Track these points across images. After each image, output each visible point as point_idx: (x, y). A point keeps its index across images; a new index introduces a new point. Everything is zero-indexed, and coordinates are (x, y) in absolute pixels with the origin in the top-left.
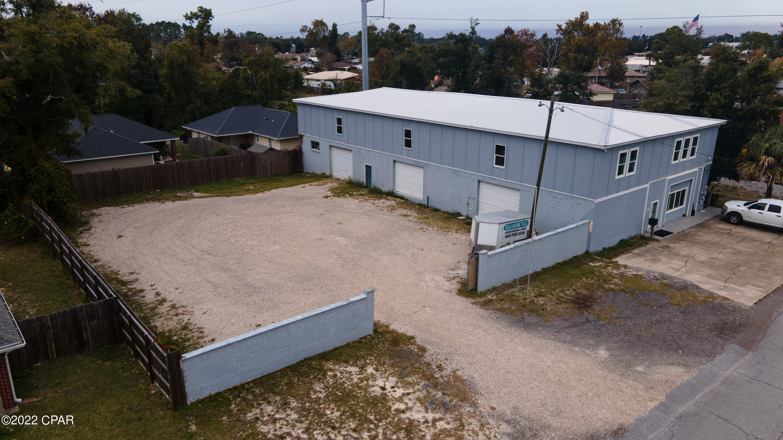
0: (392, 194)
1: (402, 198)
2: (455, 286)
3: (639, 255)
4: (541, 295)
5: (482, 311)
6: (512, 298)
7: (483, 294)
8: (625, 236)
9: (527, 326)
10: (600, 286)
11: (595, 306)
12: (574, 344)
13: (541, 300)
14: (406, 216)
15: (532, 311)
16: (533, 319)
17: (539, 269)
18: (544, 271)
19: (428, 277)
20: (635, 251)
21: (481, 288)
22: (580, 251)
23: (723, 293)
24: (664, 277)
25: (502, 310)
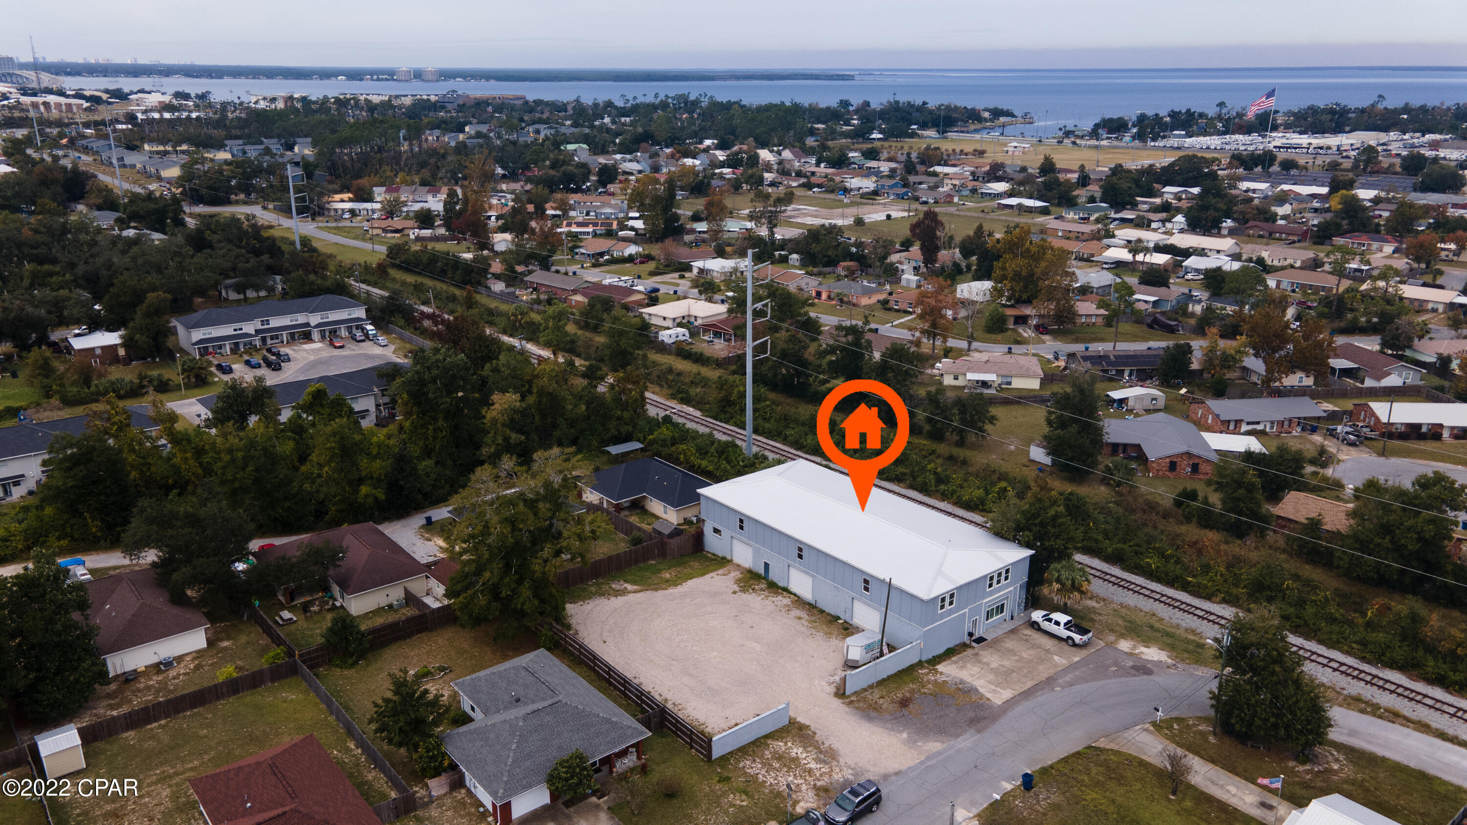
0: (786, 590)
1: (795, 595)
2: (832, 689)
3: (955, 662)
4: (882, 697)
5: (847, 709)
6: (864, 700)
7: (849, 696)
8: (951, 645)
9: (870, 719)
10: (919, 691)
11: (911, 706)
12: (892, 730)
13: (881, 701)
14: (800, 618)
15: (874, 709)
16: (873, 714)
17: (885, 676)
18: (889, 678)
19: (817, 682)
20: (954, 659)
21: (847, 693)
22: (915, 660)
23: (989, 695)
24: (962, 682)
25: (858, 708)
